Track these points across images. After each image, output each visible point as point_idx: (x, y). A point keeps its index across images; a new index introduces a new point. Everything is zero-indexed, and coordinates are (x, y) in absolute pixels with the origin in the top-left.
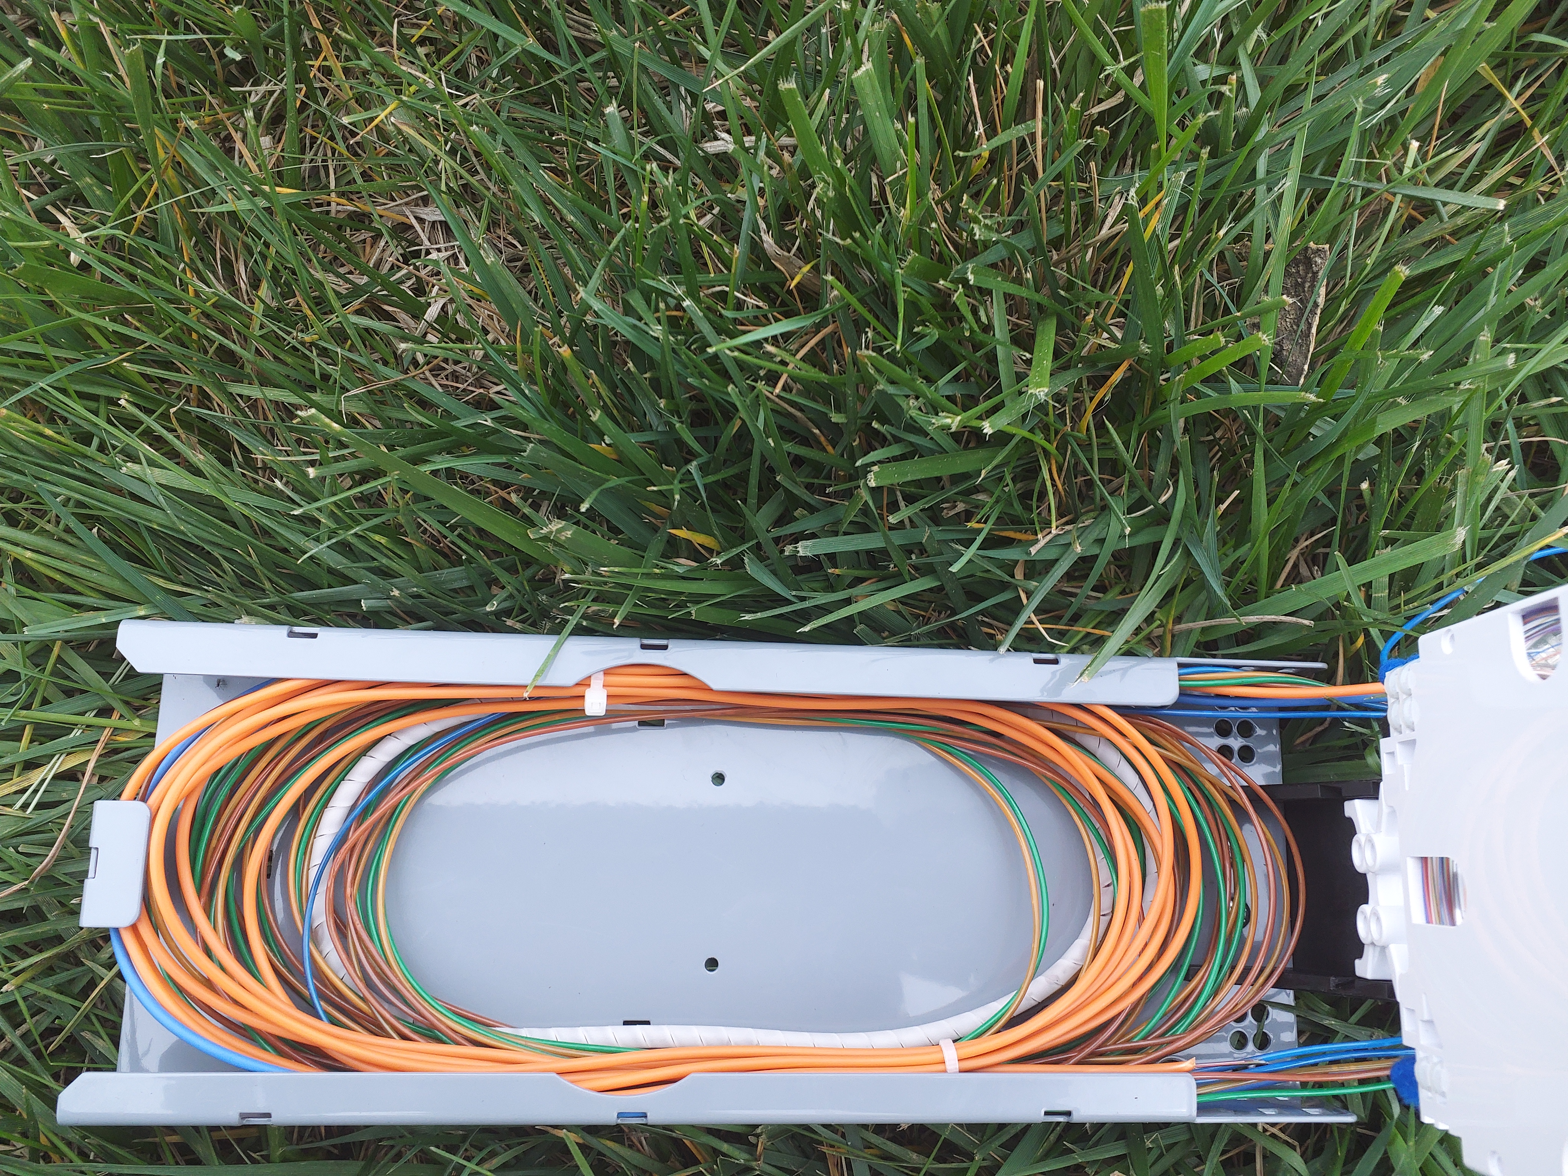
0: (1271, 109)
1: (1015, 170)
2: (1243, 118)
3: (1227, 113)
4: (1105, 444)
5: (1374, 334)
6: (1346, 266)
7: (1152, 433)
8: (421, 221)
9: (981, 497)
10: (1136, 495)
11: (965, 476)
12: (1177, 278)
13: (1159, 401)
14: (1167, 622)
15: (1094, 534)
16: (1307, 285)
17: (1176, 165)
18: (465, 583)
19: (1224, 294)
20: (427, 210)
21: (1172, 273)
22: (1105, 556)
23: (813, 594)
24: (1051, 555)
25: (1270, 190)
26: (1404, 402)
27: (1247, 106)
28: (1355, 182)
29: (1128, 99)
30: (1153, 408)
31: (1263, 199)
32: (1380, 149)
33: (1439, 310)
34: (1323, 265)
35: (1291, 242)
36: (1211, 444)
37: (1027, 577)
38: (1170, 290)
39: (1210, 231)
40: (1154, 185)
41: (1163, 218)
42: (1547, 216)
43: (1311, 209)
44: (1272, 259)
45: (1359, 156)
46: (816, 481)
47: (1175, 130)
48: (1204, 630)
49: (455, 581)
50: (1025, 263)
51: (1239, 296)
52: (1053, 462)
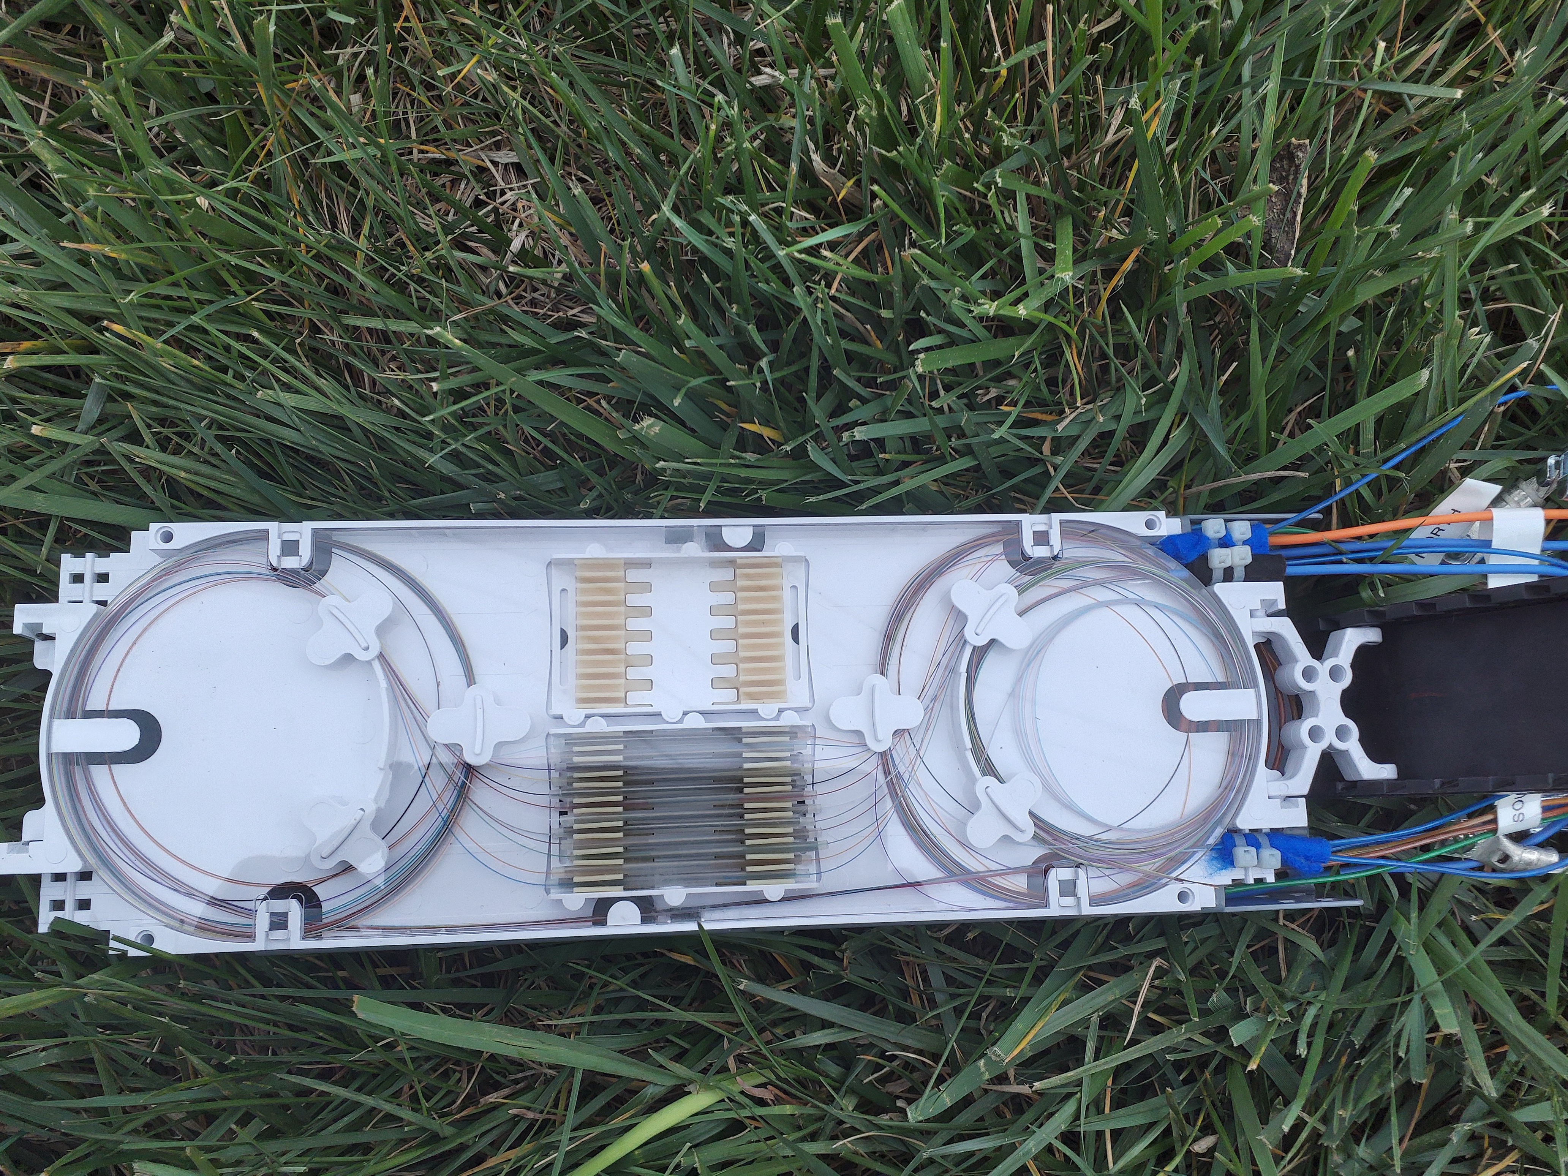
0: (1253, 19)
1: (1028, 85)
2: (1228, 29)
3: (1214, 24)
4: (1117, 331)
5: (1351, 213)
6: (1325, 159)
7: (1159, 317)
8: (495, 164)
9: (1012, 382)
10: (1148, 375)
11: (997, 363)
12: (1176, 174)
13: (1165, 286)
14: (1179, 487)
15: (1112, 411)
16: (1291, 177)
17: (1169, 75)
18: (560, 485)
19: (1218, 189)
20: (500, 153)
21: (1172, 170)
22: (1121, 430)
23: (865, 478)
24: (1074, 432)
25: (1254, 93)
26: (1380, 275)
27: (1231, 18)
28: (1330, 81)
29: (1125, 17)
30: (1160, 292)
31: (1249, 100)
32: (1351, 50)
33: (1408, 191)
34: (1304, 158)
35: (1275, 139)
36: (1211, 328)
37: (1054, 453)
38: (1170, 188)
39: (1202, 135)
40: (1152, 94)
41: (1162, 121)
42: (1500, 102)
43: (1292, 109)
44: (1259, 156)
45: (1334, 57)
46: (866, 374)
47: (1169, 43)
48: (1212, 492)
49: (551, 482)
50: (1042, 169)
51: (1230, 191)
52: (1074, 347)
